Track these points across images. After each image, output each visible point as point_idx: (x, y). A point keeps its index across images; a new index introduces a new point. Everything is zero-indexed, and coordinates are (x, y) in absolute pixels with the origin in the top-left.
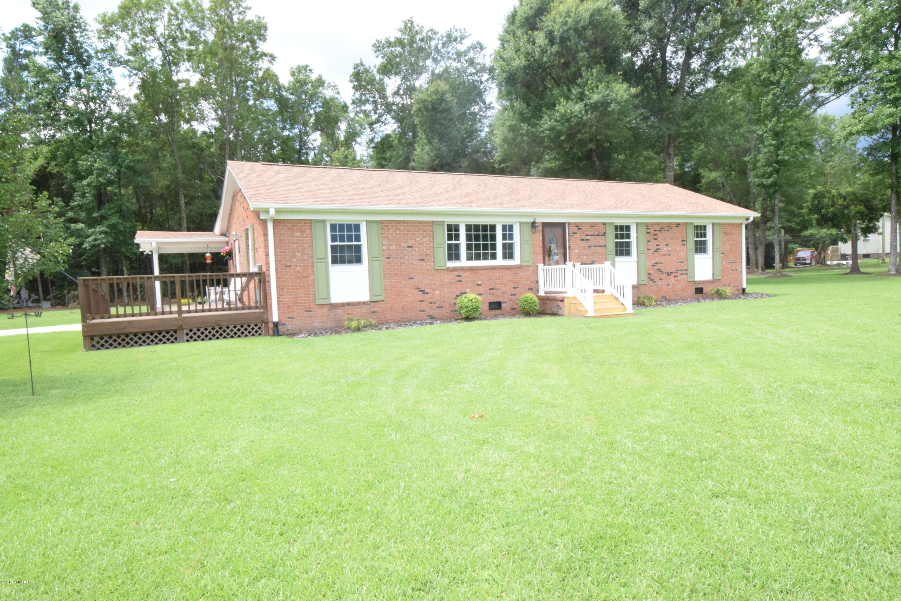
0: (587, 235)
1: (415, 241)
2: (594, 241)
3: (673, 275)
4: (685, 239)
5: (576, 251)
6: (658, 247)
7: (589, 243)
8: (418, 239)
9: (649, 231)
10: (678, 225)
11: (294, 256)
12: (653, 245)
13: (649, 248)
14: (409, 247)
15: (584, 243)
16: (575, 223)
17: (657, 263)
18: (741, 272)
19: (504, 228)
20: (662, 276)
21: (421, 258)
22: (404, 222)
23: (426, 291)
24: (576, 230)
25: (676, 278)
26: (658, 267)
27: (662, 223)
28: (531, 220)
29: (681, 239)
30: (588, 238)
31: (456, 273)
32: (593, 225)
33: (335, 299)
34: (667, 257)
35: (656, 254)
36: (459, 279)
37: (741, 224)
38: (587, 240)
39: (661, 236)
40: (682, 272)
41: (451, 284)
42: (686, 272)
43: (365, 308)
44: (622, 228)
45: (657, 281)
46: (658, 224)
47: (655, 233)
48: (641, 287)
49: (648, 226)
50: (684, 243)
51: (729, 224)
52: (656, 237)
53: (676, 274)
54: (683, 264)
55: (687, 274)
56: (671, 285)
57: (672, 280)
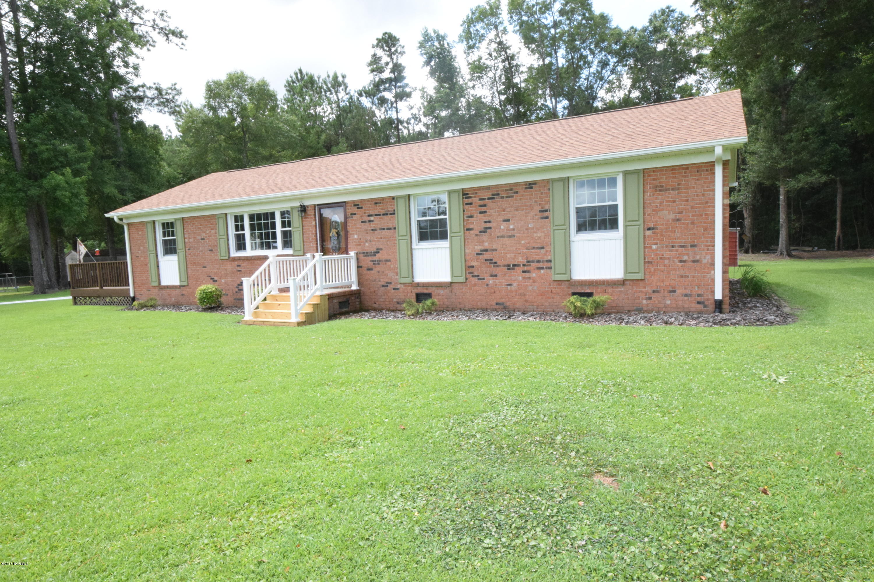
0: (369, 216)
1: (206, 234)
2: (378, 222)
3: (519, 270)
4: (546, 208)
5: (356, 236)
6: (488, 225)
7: (372, 225)
8: (208, 232)
9: (469, 200)
10: (530, 185)
11: (139, 250)
12: (478, 223)
13: (471, 226)
14: (202, 239)
15: (367, 226)
16: (354, 202)
17: (486, 250)
18: (713, 265)
19: (283, 214)
20: (495, 271)
21: (210, 248)
22: (198, 217)
23: (216, 279)
24: (354, 210)
25: (527, 275)
26: (487, 256)
27: (496, 186)
28: (297, 204)
29: (539, 208)
30: (372, 218)
31: (236, 263)
32: (377, 202)
33: (164, 283)
34: (506, 241)
35: (485, 237)
36: (239, 268)
38: (370, 221)
39: (492, 207)
40: (541, 265)
41: (233, 273)
42: (548, 264)
43: (178, 291)
45: (487, 277)
46: (488, 188)
47: (482, 203)
48: (456, 287)
49: (465, 194)
50: (545, 214)
51: (673, 169)
52: (483, 209)
53: (525, 268)
54: (543, 251)
55: (550, 268)
56: (515, 285)
57: (518, 276)
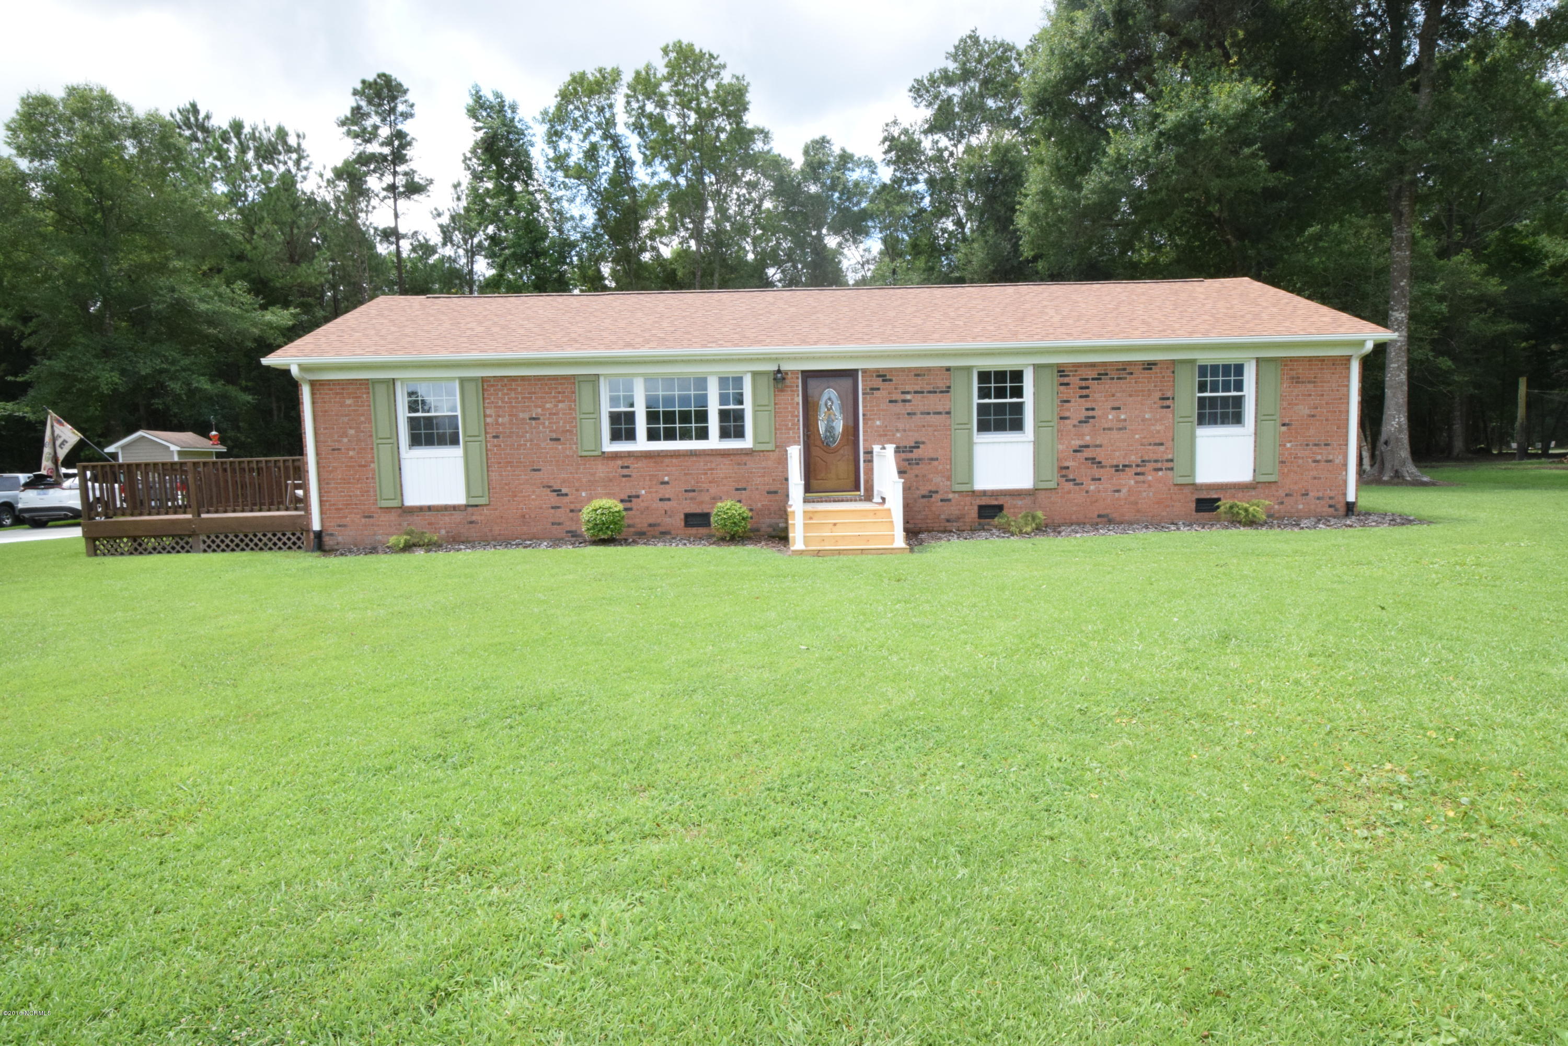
0: (903, 393)
1: (544, 409)
2: (919, 403)
3: (1130, 472)
4: (1169, 394)
5: (878, 423)
6: (1090, 413)
7: (909, 408)
8: (548, 406)
9: (1066, 380)
10: (1149, 366)
11: (345, 435)
12: (1077, 409)
13: (1067, 414)
14: (532, 419)
15: (899, 408)
16: (877, 370)
17: (1087, 446)
18: (1345, 465)
19: (723, 381)
20: (1097, 472)
21: (554, 436)
22: (523, 378)
23: (564, 491)
24: (878, 382)
25: (1141, 478)
26: (1088, 453)
27: (1104, 364)
28: (773, 367)
29: (1158, 395)
30: (908, 397)
31: (619, 463)
32: (919, 373)
33: (411, 500)
34: (1115, 435)
35: (1086, 428)
36: (625, 472)
37: (1348, 359)
38: (904, 401)
39: (1098, 391)
40: (1159, 465)
41: (611, 480)
42: (1170, 465)
43: (458, 516)
44: (1001, 375)
45: (1087, 482)
46: (1093, 365)
47: (1084, 384)
48: (1041, 496)
49: (1061, 371)
50: (1168, 403)
51: (1310, 359)
52: (1085, 392)
53: (1139, 470)
54: (1162, 448)
55: (1172, 469)
56: (1124, 491)
57: (1128, 480)
